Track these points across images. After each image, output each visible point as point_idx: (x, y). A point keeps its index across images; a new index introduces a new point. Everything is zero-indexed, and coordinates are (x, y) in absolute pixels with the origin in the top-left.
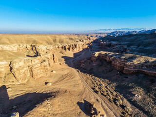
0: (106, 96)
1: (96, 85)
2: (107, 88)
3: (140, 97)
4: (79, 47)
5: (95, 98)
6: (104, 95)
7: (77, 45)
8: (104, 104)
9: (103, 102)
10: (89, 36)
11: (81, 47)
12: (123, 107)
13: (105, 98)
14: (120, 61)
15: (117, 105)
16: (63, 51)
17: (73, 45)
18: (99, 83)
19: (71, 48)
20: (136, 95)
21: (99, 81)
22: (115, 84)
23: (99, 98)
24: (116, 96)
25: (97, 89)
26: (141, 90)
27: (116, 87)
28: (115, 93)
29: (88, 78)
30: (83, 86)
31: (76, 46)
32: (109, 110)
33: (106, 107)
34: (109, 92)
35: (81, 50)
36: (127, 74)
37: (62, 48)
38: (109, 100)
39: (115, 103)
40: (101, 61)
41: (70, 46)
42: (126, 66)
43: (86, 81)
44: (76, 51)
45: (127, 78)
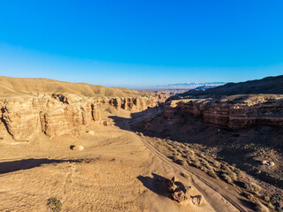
0: (200, 168)
1: (177, 152)
2: (200, 156)
3: (273, 164)
4: (141, 104)
5: (175, 171)
6: (196, 166)
7: (138, 100)
8: (197, 181)
9: (194, 177)
10: (158, 93)
11: (144, 104)
12: (240, 184)
13: (198, 170)
14: (218, 109)
15: (226, 181)
16: (112, 107)
17: (129, 100)
18: (182, 150)
19: (126, 104)
20: (265, 162)
21: (182, 147)
22: (215, 149)
23: (185, 172)
24: (222, 167)
25: (179, 157)
26: (272, 153)
27: (219, 154)
28: (218, 164)
29: (159, 143)
30: (150, 155)
31: (135, 102)
32: (209, 190)
33: (203, 185)
34: (206, 162)
35: (145, 108)
36: (237, 130)
37: (110, 102)
38: (208, 173)
39: (223, 178)
40: (183, 116)
41: (125, 101)
42: (233, 113)
43: (156, 148)
44: (136, 109)
45: (238, 136)
